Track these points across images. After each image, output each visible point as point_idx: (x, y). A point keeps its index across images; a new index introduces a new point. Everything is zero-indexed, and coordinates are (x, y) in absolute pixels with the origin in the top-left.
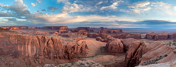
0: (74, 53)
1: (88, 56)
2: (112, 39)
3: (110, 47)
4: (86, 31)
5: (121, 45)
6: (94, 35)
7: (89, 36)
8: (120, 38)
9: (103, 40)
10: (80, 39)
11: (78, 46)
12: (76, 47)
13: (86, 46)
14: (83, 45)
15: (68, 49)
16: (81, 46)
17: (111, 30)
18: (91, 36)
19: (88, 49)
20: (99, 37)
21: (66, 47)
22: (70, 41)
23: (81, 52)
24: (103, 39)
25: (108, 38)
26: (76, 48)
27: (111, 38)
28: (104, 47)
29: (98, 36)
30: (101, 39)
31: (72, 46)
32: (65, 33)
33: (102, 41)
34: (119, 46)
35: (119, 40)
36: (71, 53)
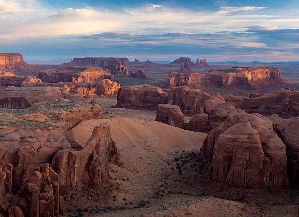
0: (54, 188)
1: (120, 202)
2: (231, 116)
3: (219, 156)
4: (109, 78)
5: (276, 147)
6: (146, 93)
7: (124, 101)
8: (267, 112)
9: (187, 119)
10: (84, 116)
11: (75, 152)
12: (65, 156)
13: (112, 152)
14: (97, 146)
15: (24, 171)
16: (87, 151)
17: (227, 71)
18: (133, 99)
19: (120, 165)
20: (169, 106)
21: (15, 157)
22: (34, 126)
23: (91, 183)
24: (187, 114)
25: (213, 112)
26: (65, 160)
27: (223, 112)
28: (193, 155)
29: (166, 102)
30: (181, 113)
31: (47, 150)
32: (7, 85)
33: (185, 127)
34: (267, 155)
35: (263, 123)
36: (42, 191)
